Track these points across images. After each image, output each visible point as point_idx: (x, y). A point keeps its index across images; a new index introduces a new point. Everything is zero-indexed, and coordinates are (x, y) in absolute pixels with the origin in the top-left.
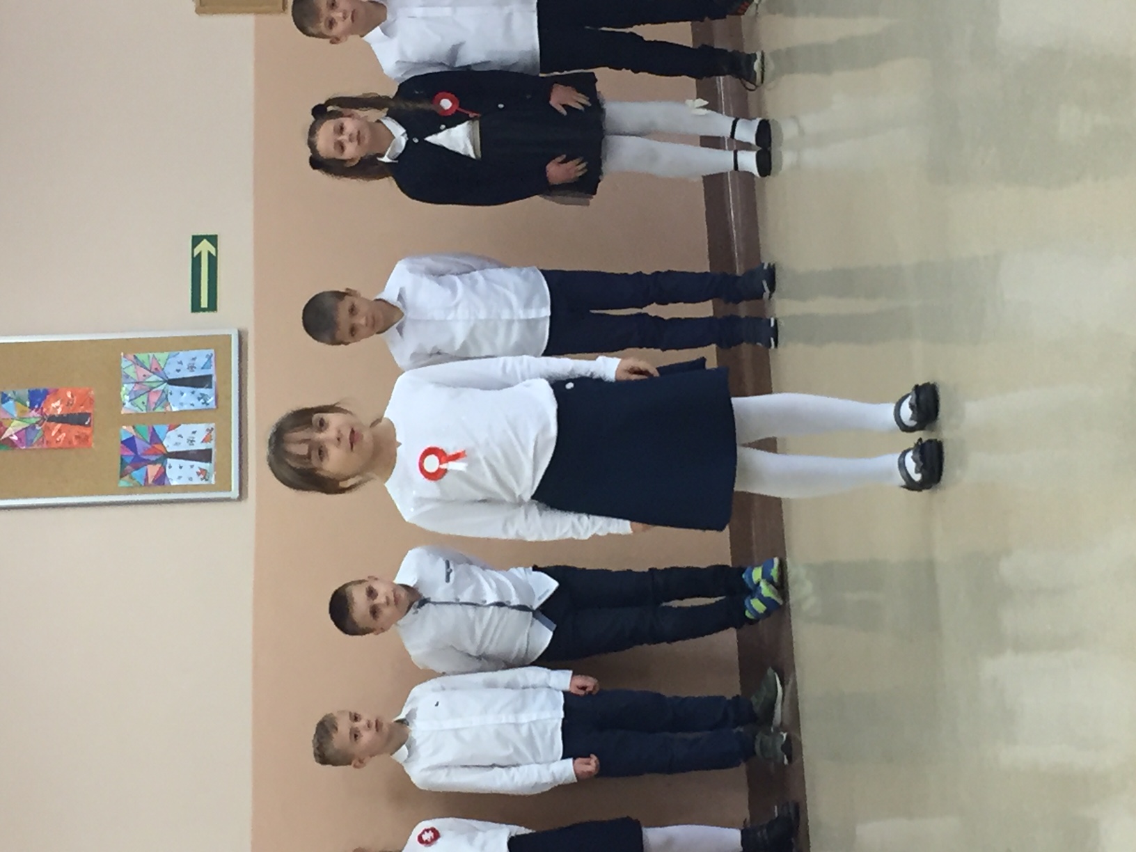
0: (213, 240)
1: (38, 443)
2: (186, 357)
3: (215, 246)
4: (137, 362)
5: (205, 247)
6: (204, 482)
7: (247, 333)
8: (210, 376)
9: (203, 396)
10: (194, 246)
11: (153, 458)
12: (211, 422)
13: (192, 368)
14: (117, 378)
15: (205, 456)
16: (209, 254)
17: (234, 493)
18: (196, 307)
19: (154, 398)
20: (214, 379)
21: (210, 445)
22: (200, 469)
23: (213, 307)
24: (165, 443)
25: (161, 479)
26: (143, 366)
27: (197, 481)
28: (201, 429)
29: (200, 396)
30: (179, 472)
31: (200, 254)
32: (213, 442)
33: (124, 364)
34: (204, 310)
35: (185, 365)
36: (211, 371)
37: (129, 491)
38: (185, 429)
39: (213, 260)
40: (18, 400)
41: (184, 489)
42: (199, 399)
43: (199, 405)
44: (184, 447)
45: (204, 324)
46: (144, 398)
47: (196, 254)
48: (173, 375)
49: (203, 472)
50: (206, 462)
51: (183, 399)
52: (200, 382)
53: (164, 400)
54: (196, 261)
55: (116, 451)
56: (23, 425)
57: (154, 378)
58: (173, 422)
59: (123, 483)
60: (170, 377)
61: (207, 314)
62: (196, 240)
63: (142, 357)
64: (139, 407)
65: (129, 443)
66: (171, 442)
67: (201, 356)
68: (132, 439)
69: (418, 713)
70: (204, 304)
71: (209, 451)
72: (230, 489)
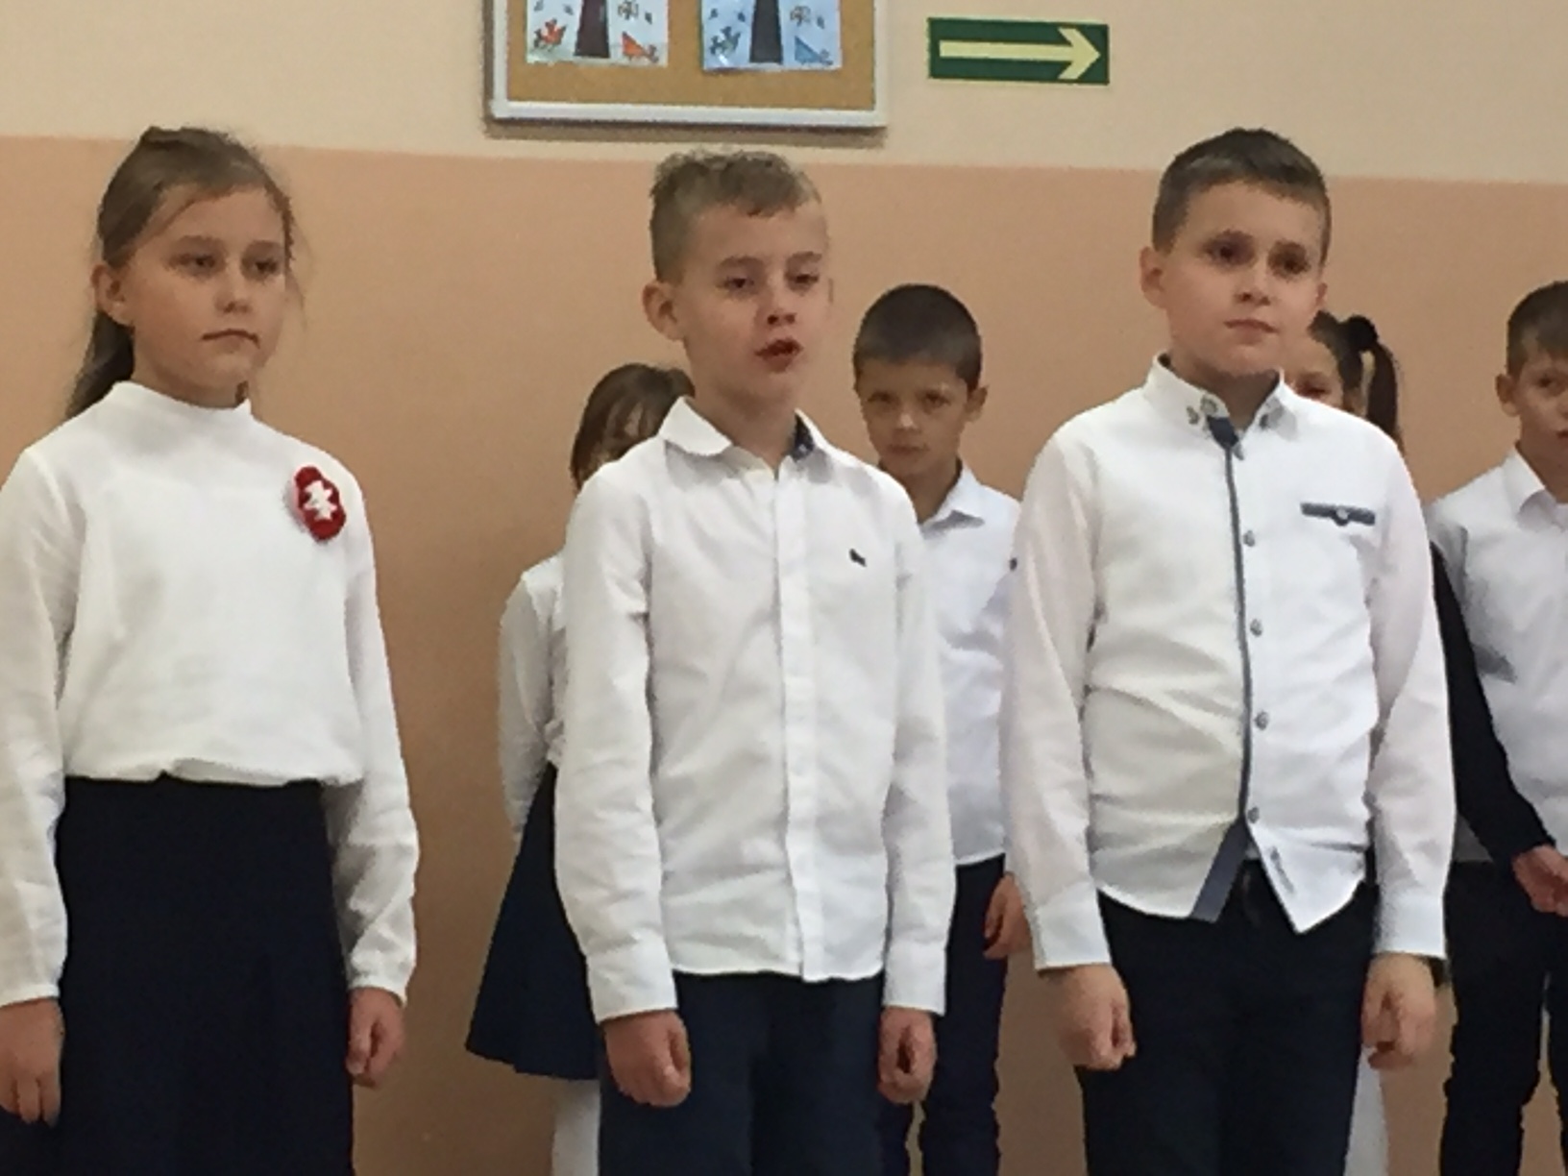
0: (1098, 74)
3: (1084, 79)
5: (1081, 54)
6: (531, 37)
7: (879, 145)
8: (779, 59)
9: (733, 40)
10: (1087, 30)
12: (670, 59)
13: (799, 16)
15: (593, 39)
16: (1064, 65)
17: (503, 108)
18: (942, 29)
20: (771, 67)
21: (617, 54)
22: (563, 29)
23: (942, 68)
27: (536, 23)
28: (656, 34)
29: (733, 33)
31: (1063, 41)
32: (625, 61)
34: (934, 49)
36: (790, 61)
39: (1049, 72)
42: (727, 31)
43: (713, 30)
47: (1066, 33)
49: (555, 34)
50: (579, 45)
54: (1048, 33)
61: (925, 56)
62: (1098, 36)
67: (826, 39)
70: (949, 49)
71: (604, 52)
72: (512, 97)
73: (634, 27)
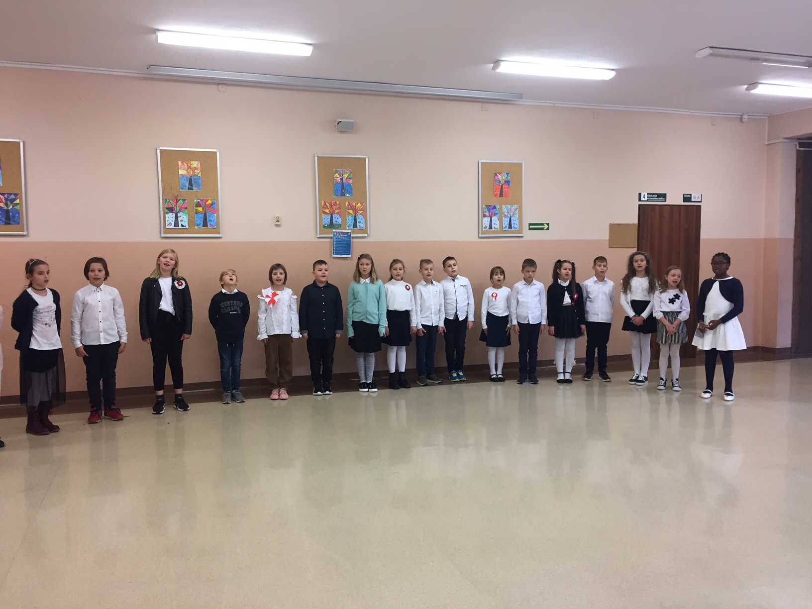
0: (548, 229)
1: (496, 183)
2: (517, 222)
3: (546, 229)
4: (516, 209)
5: (546, 227)
7: (523, 238)
9: (506, 227)
10: (546, 224)
11: (490, 214)
12: (499, 229)
13: (514, 224)
14: (512, 204)
15: (491, 228)
16: (544, 228)
17: (480, 236)
18: (530, 224)
19: (506, 214)
20: (511, 230)
21: (493, 229)
23: (530, 229)
24: (494, 217)
25: (485, 216)
26: (515, 210)
27: (484, 226)
28: (498, 226)
30: (486, 221)
31: (544, 225)
33: (516, 206)
34: (529, 227)
35: (515, 222)
36: (513, 229)
37: (482, 207)
38: (498, 222)
39: (542, 229)
40: (507, 178)
41: (482, 222)
43: (504, 226)
44: (493, 222)
45: (526, 227)
46: (506, 211)
48: (512, 219)
49: (486, 227)
50: (489, 228)
51: (506, 222)
52: (510, 226)
53: (506, 216)
54: (542, 224)
55: (493, 204)
56: (500, 179)
57: (512, 214)
58: (500, 220)
59: (484, 206)
60: (512, 218)
62: (548, 224)
63: (517, 210)
64: (505, 210)
65: (495, 208)
66: (495, 218)
67: (517, 226)
68: (496, 208)
69: (434, 287)
70: (531, 227)
71: (492, 229)
72: (481, 234)
73: (496, 227)
